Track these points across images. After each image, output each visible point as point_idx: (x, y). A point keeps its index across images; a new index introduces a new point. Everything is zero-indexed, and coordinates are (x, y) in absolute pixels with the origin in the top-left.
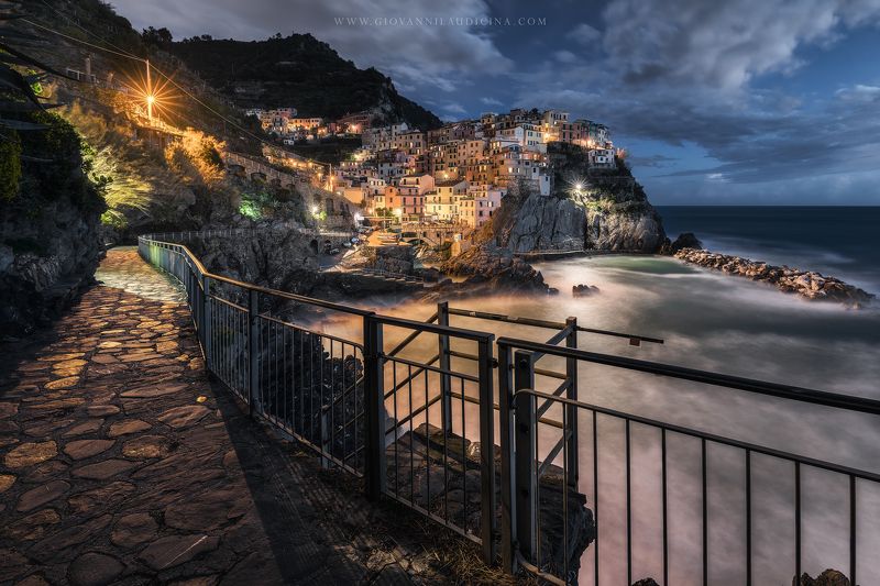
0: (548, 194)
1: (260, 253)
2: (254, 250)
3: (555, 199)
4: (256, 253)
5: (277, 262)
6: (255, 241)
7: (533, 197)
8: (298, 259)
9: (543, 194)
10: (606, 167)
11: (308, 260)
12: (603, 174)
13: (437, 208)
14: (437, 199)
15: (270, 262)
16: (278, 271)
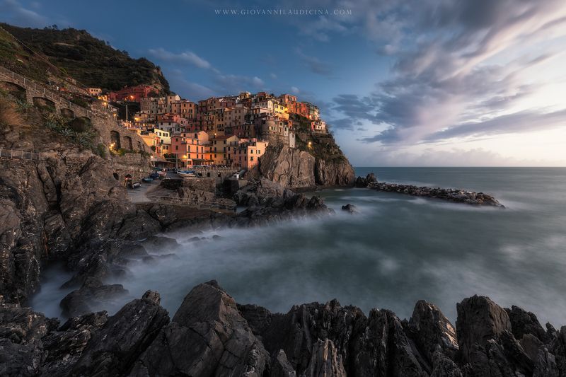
0: (294, 147)
1: (50, 181)
2: (40, 178)
3: (298, 150)
4: (43, 182)
5: (75, 192)
6: (43, 167)
7: (286, 148)
8: (103, 189)
9: (291, 146)
10: (321, 132)
11: (116, 190)
12: (321, 137)
13: (213, 156)
14: (213, 149)
15: (64, 192)
16: (76, 202)
